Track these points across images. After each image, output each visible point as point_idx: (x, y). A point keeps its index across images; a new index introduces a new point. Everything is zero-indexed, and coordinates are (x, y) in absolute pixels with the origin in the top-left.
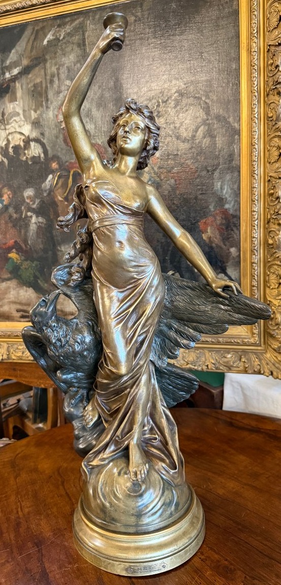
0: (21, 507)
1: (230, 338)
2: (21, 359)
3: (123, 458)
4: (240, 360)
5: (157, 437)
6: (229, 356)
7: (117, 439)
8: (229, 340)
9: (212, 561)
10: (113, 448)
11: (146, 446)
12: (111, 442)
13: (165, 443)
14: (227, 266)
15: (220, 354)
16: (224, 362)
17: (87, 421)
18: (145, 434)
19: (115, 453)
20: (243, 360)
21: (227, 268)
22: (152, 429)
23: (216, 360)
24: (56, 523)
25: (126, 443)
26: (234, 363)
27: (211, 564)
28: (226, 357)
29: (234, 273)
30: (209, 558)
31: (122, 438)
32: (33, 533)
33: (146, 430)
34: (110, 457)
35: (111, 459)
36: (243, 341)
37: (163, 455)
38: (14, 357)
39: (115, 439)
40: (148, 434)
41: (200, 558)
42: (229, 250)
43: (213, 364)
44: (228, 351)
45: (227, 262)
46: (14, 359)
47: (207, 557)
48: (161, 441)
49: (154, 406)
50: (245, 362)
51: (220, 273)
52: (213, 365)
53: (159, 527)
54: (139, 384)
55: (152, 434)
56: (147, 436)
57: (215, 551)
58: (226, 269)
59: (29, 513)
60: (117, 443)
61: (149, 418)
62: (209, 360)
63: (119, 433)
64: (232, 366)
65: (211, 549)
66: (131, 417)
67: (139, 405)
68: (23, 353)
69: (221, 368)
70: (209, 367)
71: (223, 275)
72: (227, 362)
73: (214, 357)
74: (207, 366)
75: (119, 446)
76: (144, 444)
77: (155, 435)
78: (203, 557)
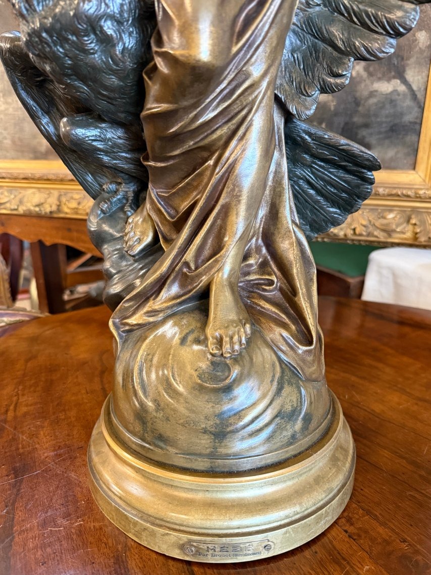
0: (16, 404)
1: (395, 188)
2: (77, 213)
3: (197, 312)
4: (408, 221)
5: (275, 280)
6: (391, 216)
7: (185, 270)
8: (394, 192)
9: (373, 540)
10: (175, 289)
11: (248, 297)
12: (172, 277)
13: (290, 294)
14: (408, 65)
15: (376, 214)
16: (382, 225)
17: (130, 243)
18: (248, 274)
19: (178, 301)
20: (413, 221)
21: (407, 68)
22: (263, 266)
23: (370, 222)
24: (69, 435)
25: (204, 279)
26: (398, 225)
27: (370, 547)
28: (384, 218)
29: (416, 78)
30: (366, 532)
31: (197, 268)
32: (18, 449)
33: (251, 265)
34: (168, 308)
35: (169, 312)
36: (416, 193)
37: (283, 316)
38: (66, 210)
39: (181, 269)
40: (255, 273)
41: (346, 531)
42: (415, 36)
43: (364, 226)
44: (390, 209)
45: (408, 59)
46: (66, 213)
47: (359, 529)
48: (281, 290)
49: (274, 214)
50: (415, 224)
51: (394, 77)
52: (364, 228)
53: (263, 463)
54: (244, 134)
55: (263, 273)
56: (253, 277)
57: (376, 518)
58: (404, 71)
59: (25, 415)
60: (185, 280)
61: (260, 241)
62: (358, 222)
63: (189, 256)
64: (394, 231)
65: (369, 513)
66: (219, 222)
67: (240, 191)
68: (79, 204)
69: (376, 233)
70: (357, 232)
71: (399, 81)
72: (388, 225)
73: (367, 218)
74: (354, 230)
75: (190, 287)
76: (245, 294)
77: (270, 274)
78: (351, 529)
